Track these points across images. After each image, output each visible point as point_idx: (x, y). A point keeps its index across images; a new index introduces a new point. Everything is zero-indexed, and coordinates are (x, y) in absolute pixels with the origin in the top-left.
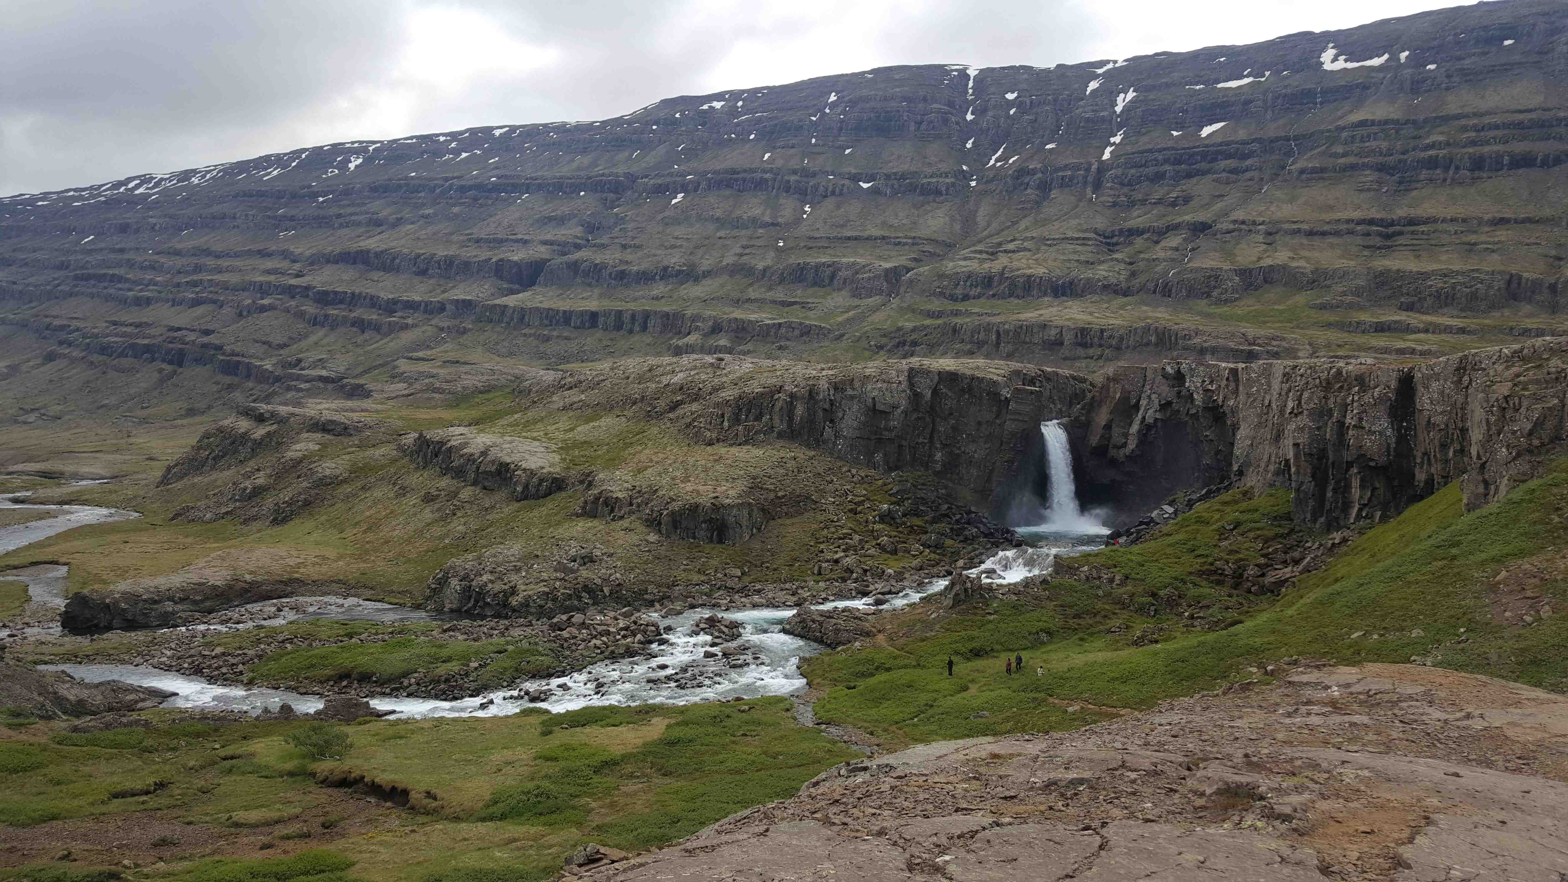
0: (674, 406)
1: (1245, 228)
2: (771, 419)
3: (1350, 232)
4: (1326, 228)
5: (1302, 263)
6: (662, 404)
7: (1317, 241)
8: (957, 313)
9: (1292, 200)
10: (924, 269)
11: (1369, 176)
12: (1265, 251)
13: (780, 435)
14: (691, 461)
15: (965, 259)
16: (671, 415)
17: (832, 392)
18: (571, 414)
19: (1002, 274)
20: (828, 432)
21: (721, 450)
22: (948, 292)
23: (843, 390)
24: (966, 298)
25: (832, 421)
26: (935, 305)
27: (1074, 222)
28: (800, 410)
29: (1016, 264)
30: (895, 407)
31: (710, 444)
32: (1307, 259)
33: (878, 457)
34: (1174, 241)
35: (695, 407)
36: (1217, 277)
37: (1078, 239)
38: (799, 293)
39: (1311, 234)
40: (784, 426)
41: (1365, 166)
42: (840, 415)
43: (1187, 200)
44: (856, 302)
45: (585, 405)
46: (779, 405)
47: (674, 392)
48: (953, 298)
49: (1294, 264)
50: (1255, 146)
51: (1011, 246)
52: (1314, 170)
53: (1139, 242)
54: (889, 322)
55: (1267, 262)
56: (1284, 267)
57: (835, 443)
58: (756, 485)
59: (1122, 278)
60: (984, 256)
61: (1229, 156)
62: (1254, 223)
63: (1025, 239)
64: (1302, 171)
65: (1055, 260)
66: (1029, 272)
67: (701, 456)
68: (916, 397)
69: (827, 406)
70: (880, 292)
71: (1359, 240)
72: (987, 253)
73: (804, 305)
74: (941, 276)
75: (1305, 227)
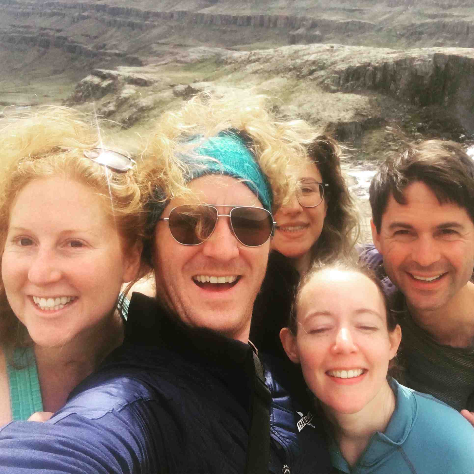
0: (311, 72)
2: (364, 80)
6: (305, 71)
8: (445, 16)
13: (369, 88)
14: (325, 101)
16: (311, 77)
17: (395, 66)
18: (257, 75)
20: (392, 86)
21: (340, 95)
22: (440, 3)
23: (401, 65)
24: (450, 7)
25: (395, 81)
26: (433, 11)
28: (379, 75)
30: (427, 74)
31: (334, 92)
33: (417, 99)
35: (322, 73)
38: (358, 5)
40: (370, 83)
42: (399, 78)
44: (389, 9)
45: (264, 71)
46: (368, 73)
47: (310, 65)
48: (443, 7)
54: (407, 21)
57: (395, 92)
58: (358, 114)
67: (329, 98)
68: (437, 68)
69: (392, 73)
70: (403, 4)
73: (361, 11)
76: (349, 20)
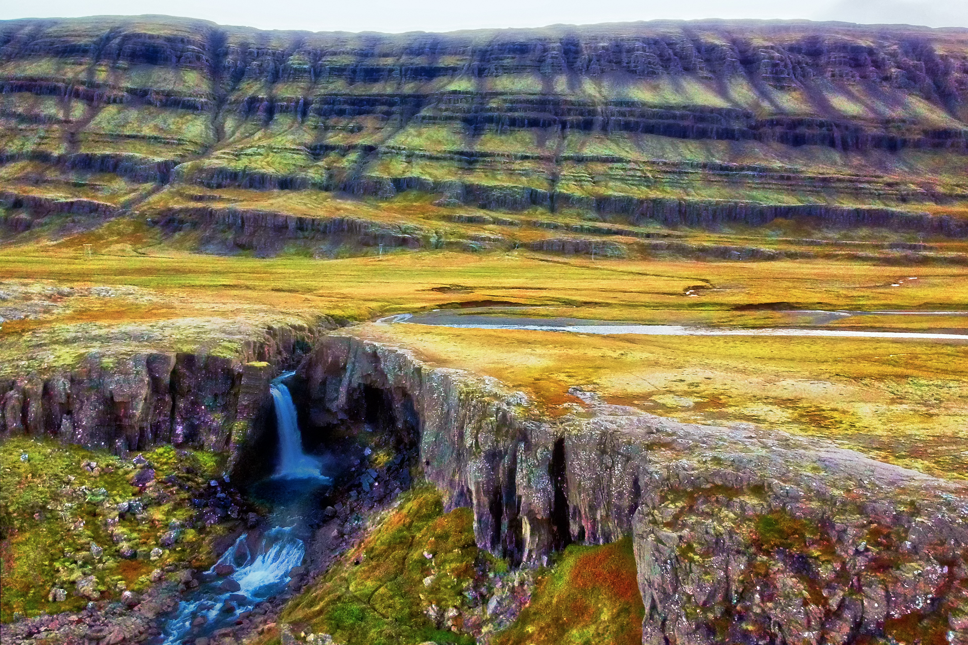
1: (395, 152)
3: (452, 159)
4: (439, 155)
5: (427, 177)
7: (434, 164)
8: (213, 199)
9: (419, 135)
10: (188, 164)
11: (458, 125)
12: (407, 167)
13: (14, 434)
15: (217, 158)
19: (244, 171)
22: (205, 181)
23: (80, 383)
24: (219, 186)
25: (69, 413)
26: (196, 191)
27: (290, 137)
28: (34, 407)
29: (253, 165)
32: (430, 174)
33: (120, 442)
34: (353, 156)
36: (380, 183)
37: (294, 150)
38: (89, 178)
39: (431, 158)
41: (456, 118)
42: (77, 406)
43: (360, 129)
44: (136, 186)
48: (209, 186)
49: (423, 177)
50: (397, 99)
51: (249, 151)
52: (430, 118)
53: (333, 156)
54: (161, 204)
55: (408, 175)
56: (418, 179)
59: (324, 179)
60: (231, 157)
61: (383, 104)
62: (399, 149)
63: (259, 147)
64: (424, 118)
65: (280, 163)
66: (263, 171)
69: (63, 400)
70: (154, 179)
71: (456, 164)
72: (233, 154)
73: (93, 187)
74: (201, 170)
75: (427, 153)
76: (75, 199)
